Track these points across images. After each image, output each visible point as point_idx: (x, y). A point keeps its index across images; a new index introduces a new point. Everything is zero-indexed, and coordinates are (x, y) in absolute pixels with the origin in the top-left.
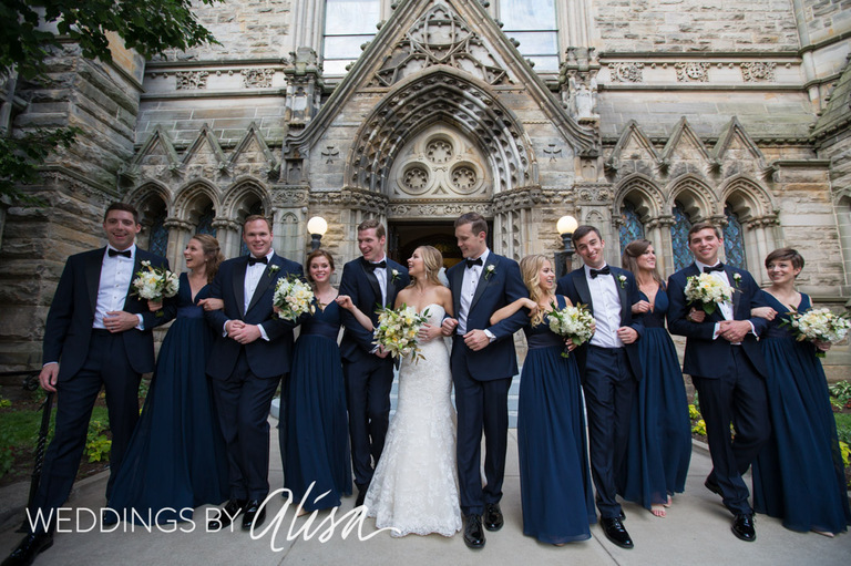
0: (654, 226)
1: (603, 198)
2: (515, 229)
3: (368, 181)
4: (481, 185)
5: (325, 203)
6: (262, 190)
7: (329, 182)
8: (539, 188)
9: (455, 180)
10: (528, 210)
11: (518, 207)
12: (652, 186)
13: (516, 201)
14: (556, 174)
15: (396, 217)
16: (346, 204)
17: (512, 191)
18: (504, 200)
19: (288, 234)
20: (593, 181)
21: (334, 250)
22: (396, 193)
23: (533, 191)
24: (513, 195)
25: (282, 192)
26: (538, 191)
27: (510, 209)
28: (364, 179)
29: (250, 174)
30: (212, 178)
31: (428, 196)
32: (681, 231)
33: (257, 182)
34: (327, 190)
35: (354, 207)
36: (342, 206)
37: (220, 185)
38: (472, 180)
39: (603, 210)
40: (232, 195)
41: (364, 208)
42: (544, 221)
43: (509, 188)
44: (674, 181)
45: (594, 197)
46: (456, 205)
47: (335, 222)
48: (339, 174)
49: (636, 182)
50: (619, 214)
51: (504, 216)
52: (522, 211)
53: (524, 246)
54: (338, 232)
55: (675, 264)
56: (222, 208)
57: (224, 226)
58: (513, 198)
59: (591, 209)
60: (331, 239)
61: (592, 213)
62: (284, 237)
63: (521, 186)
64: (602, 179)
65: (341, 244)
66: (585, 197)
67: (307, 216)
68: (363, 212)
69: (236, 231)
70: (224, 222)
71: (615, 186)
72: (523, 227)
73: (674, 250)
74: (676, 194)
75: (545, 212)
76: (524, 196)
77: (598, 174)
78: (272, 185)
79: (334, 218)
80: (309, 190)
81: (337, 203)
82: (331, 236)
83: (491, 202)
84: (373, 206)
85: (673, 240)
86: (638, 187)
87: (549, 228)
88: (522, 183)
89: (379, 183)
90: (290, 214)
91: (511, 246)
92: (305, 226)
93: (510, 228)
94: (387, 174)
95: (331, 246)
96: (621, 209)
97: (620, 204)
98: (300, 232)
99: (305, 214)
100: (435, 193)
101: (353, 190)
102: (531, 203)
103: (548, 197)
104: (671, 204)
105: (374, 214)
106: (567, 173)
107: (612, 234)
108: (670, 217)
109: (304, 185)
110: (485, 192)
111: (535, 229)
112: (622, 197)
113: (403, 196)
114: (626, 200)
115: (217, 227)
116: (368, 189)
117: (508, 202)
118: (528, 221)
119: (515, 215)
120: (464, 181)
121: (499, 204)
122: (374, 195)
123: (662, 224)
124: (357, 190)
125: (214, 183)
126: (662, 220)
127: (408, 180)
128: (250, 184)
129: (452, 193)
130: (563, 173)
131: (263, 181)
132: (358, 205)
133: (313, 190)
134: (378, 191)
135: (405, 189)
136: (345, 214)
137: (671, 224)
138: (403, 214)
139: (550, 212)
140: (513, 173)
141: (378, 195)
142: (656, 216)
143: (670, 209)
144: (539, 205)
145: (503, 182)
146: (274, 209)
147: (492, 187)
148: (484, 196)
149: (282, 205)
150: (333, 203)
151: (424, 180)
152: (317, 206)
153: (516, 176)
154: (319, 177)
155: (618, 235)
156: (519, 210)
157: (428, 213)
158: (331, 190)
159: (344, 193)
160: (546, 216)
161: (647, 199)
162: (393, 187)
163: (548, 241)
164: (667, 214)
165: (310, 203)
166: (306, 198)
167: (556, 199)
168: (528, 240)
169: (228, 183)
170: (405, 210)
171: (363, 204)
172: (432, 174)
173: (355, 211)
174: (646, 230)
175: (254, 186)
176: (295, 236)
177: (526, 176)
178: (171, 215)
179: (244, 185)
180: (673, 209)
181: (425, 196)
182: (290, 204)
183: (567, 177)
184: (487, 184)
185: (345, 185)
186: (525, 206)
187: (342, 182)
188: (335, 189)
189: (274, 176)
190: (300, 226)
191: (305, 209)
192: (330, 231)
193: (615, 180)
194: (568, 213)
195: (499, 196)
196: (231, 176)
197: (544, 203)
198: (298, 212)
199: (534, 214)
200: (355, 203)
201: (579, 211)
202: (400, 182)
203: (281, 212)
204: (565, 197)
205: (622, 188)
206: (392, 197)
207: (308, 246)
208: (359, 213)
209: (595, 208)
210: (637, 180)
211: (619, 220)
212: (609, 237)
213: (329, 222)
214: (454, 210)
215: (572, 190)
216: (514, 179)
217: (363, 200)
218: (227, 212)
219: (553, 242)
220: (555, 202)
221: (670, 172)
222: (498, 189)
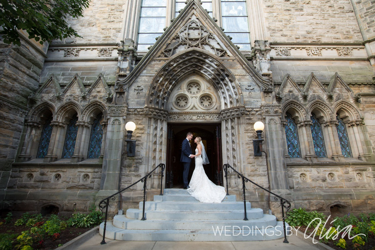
0: (302, 126)
1: (276, 112)
2: (233, 128)
3: (158, 103)
4: (215, 105)
5: (135, 114)
6: (103, 107)
7: (138, 103)
8: (244, 107)
9: (202, 102)
10: (239, 118)
11: (234, 117)
12: (300, 105)
13: (233, 113)
14: (252, 100)
15: (172, 121)
16: (146, 115)
17: (230, 109)
18: (227, 113)
19: (115, 130)
20: (271, 103)
21: (139, 139)
22: (172, 109)
23: (241, 109)
24: (231, 111)
25: (113, 108)
26: (243, 109)
27: (229, 117)
28: (155, 102)
29: (97, 99)
30: (78, 101)
31: (188, 110)
32: (316, 128)
33: (101, 103)
34: (136, 107)
35: (150, 116)
36: (144, 116)
37: (82, 104)
38: (210, 102)
39: (276, 118)
40: (87, 110)
41: (155, 117)
42: (247, 124)
43: (229, 106)
44: (310, 103)
45: (272, 111)
46: (202, 116)
47: (140, 124)
48: (143, 100)
49: (292, 104)
50: (284, 120)
51: (227, 121)
52: (236, 119)
53: (237, 136)
54: (141, 129)
55: (314, 145)
56: (82, 116)
57: (82, 126)
58: (231, 112)
59: (270, 117)
60: (138, 133)
61: (271, 119)
62: (113, 132)
63: (235, 106)
64: (275, 102)
65: (143, 136)
66: (267, 112)
67: (126, 121)
68: (154, 119)
69: (89, 128)
70: (82, 124)
71: (282, 106)
72: (236, 127)
73: (313, 138)
74: (312, 110)
75: (247, 119)
76: (236, 111)
77: (273, 100)
78: (108, 105)
79: (140, 122)
80: (127, 107)
81: (141, 115)
82: (137, 131)
83: (220, 114)
84: (160, 116)
85: (312, 132)
86: (293, 106)
87: (249, 127)
88: (235, 105)
89: (163, 104)
90: (117, 120)
91: (231, 137)
92: (125, 126)
93: (230, 127)
94: (168, 99)
95: (138, 137)
96: (285, 117)
97: (285, 115)
98: (122, 129)
99: (124, 120)
100: (192, 109)
101: (149, 108)
102: (240, 115)
103: (249, 111)
104: (310, 115)
105: (160, 120)
106: (258, 100)
107: (282, 130)
108: (310, 121)
109: (125, 105)
110: (216, 109)
111: (242, 128)
112: (285, 111)
113: (175, 110)
114: (287, 113)
115: (79, 126)
116: (157, 107)
117: (228, 114)
118: (238, 124)
119: (232, 121)
120: (206, 103)
121: (224, 115)
122: (160, 110)
123: (306, 125)
124: (152, 108)
125: (79, 103)
126: (306, 123)
127: (178, 103)
128: (97, 104)
129: (200, 109)
130: (255, 100)
131: (104, 103)
132: (152, 115)
133: (129, 108)
134: (162, 108)
135: (176, 107)
136: (145, 120)
137: (311, 125)
138: (175, 120)
139: (250, 119)
140: (231, 100)
141: (162, 110)
142: (303, 121)
143: (310, 117)
144: (244, 116)
145: (226, 104)
146: (108, 117)
147: (220, 106)
148: (216, 111)
149: (113, 115)
150: (139, 114)
151: (186, 102)
152: (131, 116)
153: (232, 101)
154: (133, 101)
155: (284, 130)
156: (234, 118)
157: (188, 119)
158: (138, 107)
159: (145, 109)
160: (248, 121)
161: (298, 112)
162: (171, 106)
163: (249, 134)
164: (308, 120)
165: (128, 114)
166: (125, 111)
167: (253, 112)
168: (239, 133)
169: (86, 103)
170: (176, 118)
171: (155, 115)
172: (190, 100)
173: (150, 118)
174: (298, 128)
175: (99, 105)
176: (119, 131)
177: (237, 101)
178: (54, 120)
179: (94, 105)
180: (311, 117)
181: (186, 111)
182: (117, 115)
183: (258, 101)
184: (218, 105)
185: (146, 105)
186: (237, 116)
187: (144, 104)
188: (141, 107)
189: (110, 100)
190: (122, 126)
191: (125, 117)
192: (137, 129)
193: (281, 103)
194: (259, 120)
195: (224, 111)
196: (88, 100)
197: (247, 114)
198: (121, 119)
199: (242, 120)
200: (151, 115)
201: (265, 119)
202: (174, 103)
203: (112, 119)
204: (257, 111)
205: (285, 107)
206: (170, 111)
207: (125, 136)
208: (152, 120)
209: (272, 117)
210: (292, 103)
211: (285, 123)
212: (280, 132)
213: (137, 124)
214: (201, 118)
215: (260, 108)
216: (231, 102)
217: (155, 113)
218: (84, 118)
219: (252, 134)
220: (252, 114)
221: (308, 99)
222: (223, 107)
